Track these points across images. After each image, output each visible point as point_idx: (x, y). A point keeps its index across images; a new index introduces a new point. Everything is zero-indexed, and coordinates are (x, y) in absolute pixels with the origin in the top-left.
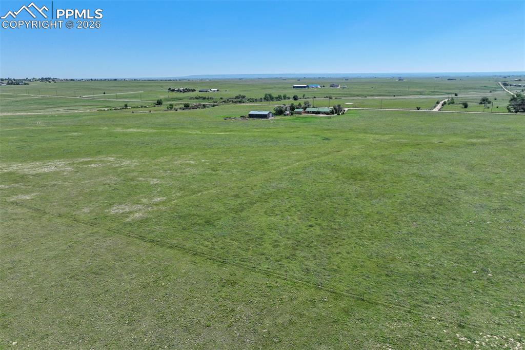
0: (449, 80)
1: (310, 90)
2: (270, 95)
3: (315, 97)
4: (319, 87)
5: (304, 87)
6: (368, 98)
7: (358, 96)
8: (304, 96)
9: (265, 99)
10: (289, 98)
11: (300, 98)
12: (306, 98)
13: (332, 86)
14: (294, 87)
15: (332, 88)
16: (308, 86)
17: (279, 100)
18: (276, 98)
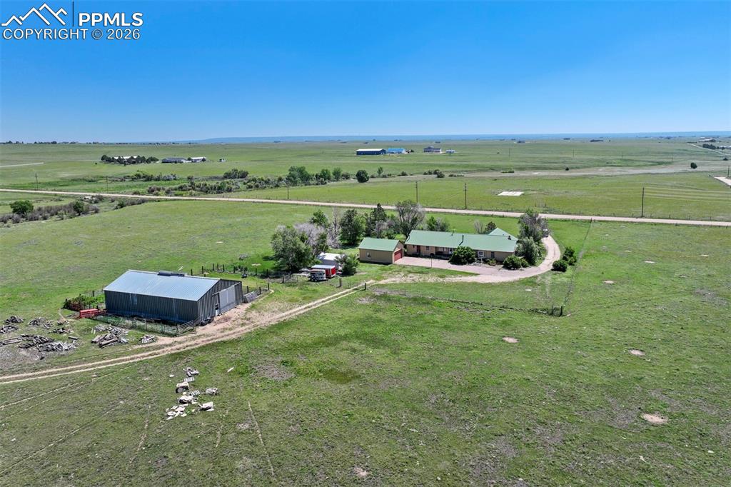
0: (592, 141)
1: (389, 158)
2: (301, 171)
3: (404, 174)
4: (404, 152)
5: (378, 153)
6: (517, 173)
7: (492, 169)
8: (380, 171)
9: (288, 179)
10: (347, 177)
11: (372, 177)
12: (384, 176)
13: (428, 150)
14: (359, 153)
15: (428, 154)
16: (383, 151)
17: (323, 183)
18: (318, 177)
